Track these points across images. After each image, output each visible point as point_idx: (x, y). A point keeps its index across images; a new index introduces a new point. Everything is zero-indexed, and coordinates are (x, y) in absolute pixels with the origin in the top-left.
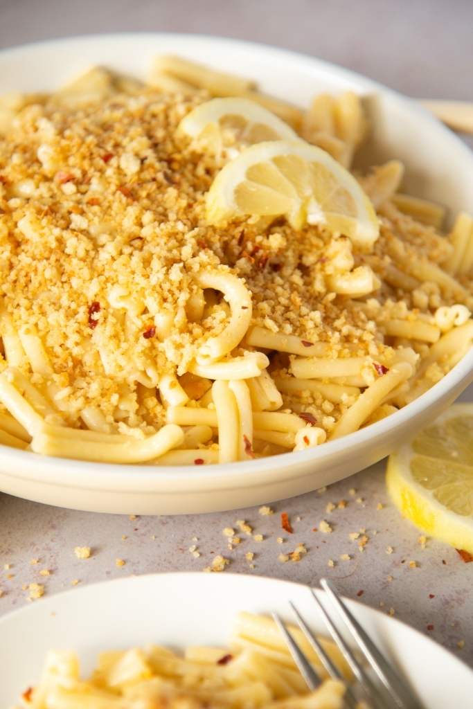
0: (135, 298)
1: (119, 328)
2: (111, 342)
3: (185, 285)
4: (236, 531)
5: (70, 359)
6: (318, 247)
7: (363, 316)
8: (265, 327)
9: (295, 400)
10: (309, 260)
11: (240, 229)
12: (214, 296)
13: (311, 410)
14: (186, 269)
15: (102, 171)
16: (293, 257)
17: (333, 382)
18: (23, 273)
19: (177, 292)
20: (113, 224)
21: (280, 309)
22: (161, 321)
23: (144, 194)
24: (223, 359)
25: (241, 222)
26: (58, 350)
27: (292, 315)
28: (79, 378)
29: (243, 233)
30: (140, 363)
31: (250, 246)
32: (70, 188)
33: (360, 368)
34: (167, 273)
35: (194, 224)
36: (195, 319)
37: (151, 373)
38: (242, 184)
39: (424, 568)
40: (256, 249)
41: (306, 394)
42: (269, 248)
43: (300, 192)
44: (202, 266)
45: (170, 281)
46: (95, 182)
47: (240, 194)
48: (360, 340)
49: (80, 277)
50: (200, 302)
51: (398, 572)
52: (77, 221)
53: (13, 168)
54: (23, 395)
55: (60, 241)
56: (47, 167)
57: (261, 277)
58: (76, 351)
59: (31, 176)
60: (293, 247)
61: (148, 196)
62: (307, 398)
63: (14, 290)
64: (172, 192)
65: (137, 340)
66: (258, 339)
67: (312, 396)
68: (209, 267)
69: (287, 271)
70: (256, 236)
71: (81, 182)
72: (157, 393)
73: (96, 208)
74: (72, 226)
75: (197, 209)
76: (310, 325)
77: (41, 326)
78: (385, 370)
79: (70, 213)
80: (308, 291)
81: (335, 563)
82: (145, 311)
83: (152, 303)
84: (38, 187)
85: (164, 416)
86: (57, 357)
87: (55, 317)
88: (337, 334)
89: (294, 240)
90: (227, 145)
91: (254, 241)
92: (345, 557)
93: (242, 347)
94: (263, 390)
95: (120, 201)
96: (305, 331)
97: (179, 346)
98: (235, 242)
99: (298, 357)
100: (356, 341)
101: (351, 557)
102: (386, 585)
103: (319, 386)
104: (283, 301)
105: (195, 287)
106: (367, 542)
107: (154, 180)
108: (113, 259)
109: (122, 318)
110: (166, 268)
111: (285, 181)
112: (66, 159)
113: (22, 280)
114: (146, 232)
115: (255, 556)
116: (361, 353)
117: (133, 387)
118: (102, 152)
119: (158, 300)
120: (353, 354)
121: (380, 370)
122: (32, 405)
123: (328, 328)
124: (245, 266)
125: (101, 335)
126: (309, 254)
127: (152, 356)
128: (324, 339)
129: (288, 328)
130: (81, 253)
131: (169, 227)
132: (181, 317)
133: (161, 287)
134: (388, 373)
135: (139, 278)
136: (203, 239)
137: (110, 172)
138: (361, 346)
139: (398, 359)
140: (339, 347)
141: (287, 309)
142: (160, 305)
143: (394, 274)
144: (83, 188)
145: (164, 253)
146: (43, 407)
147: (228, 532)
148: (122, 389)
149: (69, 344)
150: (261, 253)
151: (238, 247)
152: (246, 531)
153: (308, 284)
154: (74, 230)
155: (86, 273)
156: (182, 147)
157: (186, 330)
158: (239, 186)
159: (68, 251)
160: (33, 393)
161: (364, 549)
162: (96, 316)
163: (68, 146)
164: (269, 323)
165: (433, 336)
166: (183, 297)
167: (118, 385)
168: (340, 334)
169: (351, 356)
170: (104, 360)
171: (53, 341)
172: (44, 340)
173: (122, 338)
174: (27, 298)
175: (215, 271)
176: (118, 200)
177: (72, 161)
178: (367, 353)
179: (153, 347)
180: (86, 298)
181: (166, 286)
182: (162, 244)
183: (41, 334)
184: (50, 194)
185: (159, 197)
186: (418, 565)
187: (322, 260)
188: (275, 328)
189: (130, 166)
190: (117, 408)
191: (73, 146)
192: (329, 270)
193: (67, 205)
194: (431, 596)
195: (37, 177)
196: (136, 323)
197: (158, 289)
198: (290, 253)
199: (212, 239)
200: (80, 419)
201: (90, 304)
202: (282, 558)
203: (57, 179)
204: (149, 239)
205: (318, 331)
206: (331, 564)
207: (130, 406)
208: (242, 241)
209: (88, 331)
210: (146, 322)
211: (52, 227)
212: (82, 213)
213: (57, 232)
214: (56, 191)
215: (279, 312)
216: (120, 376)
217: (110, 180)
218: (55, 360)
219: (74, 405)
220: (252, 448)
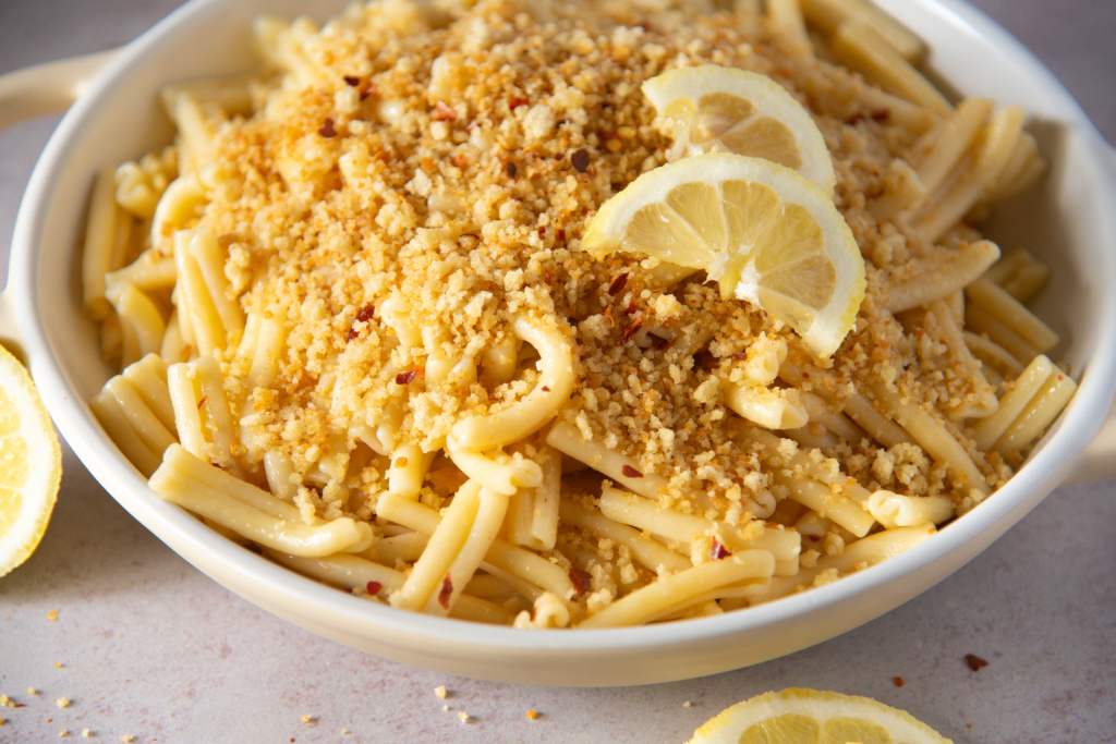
0: (411, 321)
1: (377, 354)
2: (351, 372)
3: (485, 326)
5: (300, 374)
6: (740, 336)
7: (754, 460)
8: (575, 425)
9: (588, 545)
10: (721, 349)
11: (625, 270)
12: (527, 357)
13: (599, 573)
14: (502, 302)
15: (498, 120)
16: (692, 337)
17: (658, 541)
18: (311, 231)
19: (470, 332)
20: (463, 202)
21: (615, 407)
22: (433, 367)
23: (531, 172)
24: (487, 453)
25: (633, 260)
26: (293, 354)
27: (630, 422)
28: (295, 406)
29: (624, 276)
30: (371, 413)
31: (627, 300)
32: (438, 131)
33: (697, 534)
34: (466, 300)
35: (562, 239)
36: (487, 378)
37: (381, 434)
38: (653, 206)
40: (633, 308)
41: (604, 545)
42: (653, 313)
43: (734, 244)
44: (524, 307)
45: (464, 313)
46: (476, 132)
47: (644, 220)
48: (721, 494)
49: (371, 264)
50: (503, 358)
52: (420, 183)
53: (392, 79)
54: (201, 404)
55: (379, 202)
56: (434, 90)
57: (619, 351)
58: (313, 366)
59: (405, 95)
60: (699, 321)
61: (536, 177)
62: (605, 551)
63: (291, 248)
64: (571, 182)
65: (387, 383)
66: (556, 438)
67: (616, 550)
68: (531, 313)
69: (671, 355)
70: (646, 287)
71: (456, 127)
72: (384, 463)
73: (454, 172)
74: (409, 186)
75: (588, 219)
76: (651, 446)
77: (292, 313)
78: (723, 554)
79: (419, 165)
80: (687, 395)
82: (421, 346)
83: (429, 334)
84: (406, 111)
85: (376, 501)
86: (287, 362)
87: (312, 307)
88: (686, 475)
89: (710, 312)
91: (637, 295)
93: (535, 439)
94: (532, 518)
95: (492, 173)
96: (643, 452)
97: (436, 410)
98: (606, 287)
99: (617, 485)
100: (711, 494)
103: (634, 540)
104: (627, 396)
105: (500, 334)
107: (559, 157)
108: (424, 253)
109: (387, 345)
110: (465, 293)
111: (724, 220)
112: (464, 86)
113: (308, 240)
114: (488, 230)
116: (711, 514)
117: (352, 445)
118: (517, 93)
119: (437, 335)
120: (698, 510)
121: (717, 549)
122: (204, 419)
123: (680, 460)
124: (597, 328)
125: (355, 352)
126: (723, 340)
127: (398, 413)
128: (664, 472)
129: (612, 440)
130: (393, 230)
131: (518, 235)
132: (462, 368)
133: (451, 317)
134: (727, 559)
135: (426, 294)
136: (556, 268)
137: (506, 126)
138: (718, 504)
139: (761, 543)
140: (677, 494)
141: (629, 410)
142: (440, 341)
143: (863, 411)
144: (459, 136)
145: (482, 270)
146: (215, 429)
148: (331, 442)
149: (311, 353)
150: (637, 316)
151: (609, 296)
153: (693, 381)
154: (407, 194)
155: (379, 260)
157: (462, 393)
158: (646, 208)
159: (380, 220)
160: (215, 407)
162: (359, 326)
163: (474, 69)
164: (582, 421)
165: (860, 528)
166: (476, 342)
167: (328, 436)
168: (692, 476)
169: (694, 513)
170: (337, 392)
171: (297, 341)
172: (287, 332)
173: (373, 371)
174: (299, 268)
175: (537, 321)
176: (489, 171)
177: (471, 92)
178: (720, 517)
179: (405, 398)
180: (362, 296)
181: (458, 319)
182: (494, 256)
183: (287, 324)
184: (413, 130)
185: (553, 183)
187: (740, 356)
188: (587, 434)
189: (535, 123)
190: (315, 466)
191: (481, 72)
192: (735, 376)
193: (424, 153)
195: (413, 99)
196: (400, 360)
197: (446, 318)
198: (688, 331)
199: (571, 273)
200: (261, 464)
201: (363, 305)
203: (435, 114)
204: (486, 241)
205: (659, 459)
207: (333, 472)
208: (619, 286)
209: (339, 342)
210: (415, 360)
211: (379, 178)
212: (434, 172)
213: (379, 187)
214: (422, 128)
215: (610, 412)
216: (339, 423)
217: (500, 138)
218: (282, 366)
219: (255, 440)
220: (454, 597)
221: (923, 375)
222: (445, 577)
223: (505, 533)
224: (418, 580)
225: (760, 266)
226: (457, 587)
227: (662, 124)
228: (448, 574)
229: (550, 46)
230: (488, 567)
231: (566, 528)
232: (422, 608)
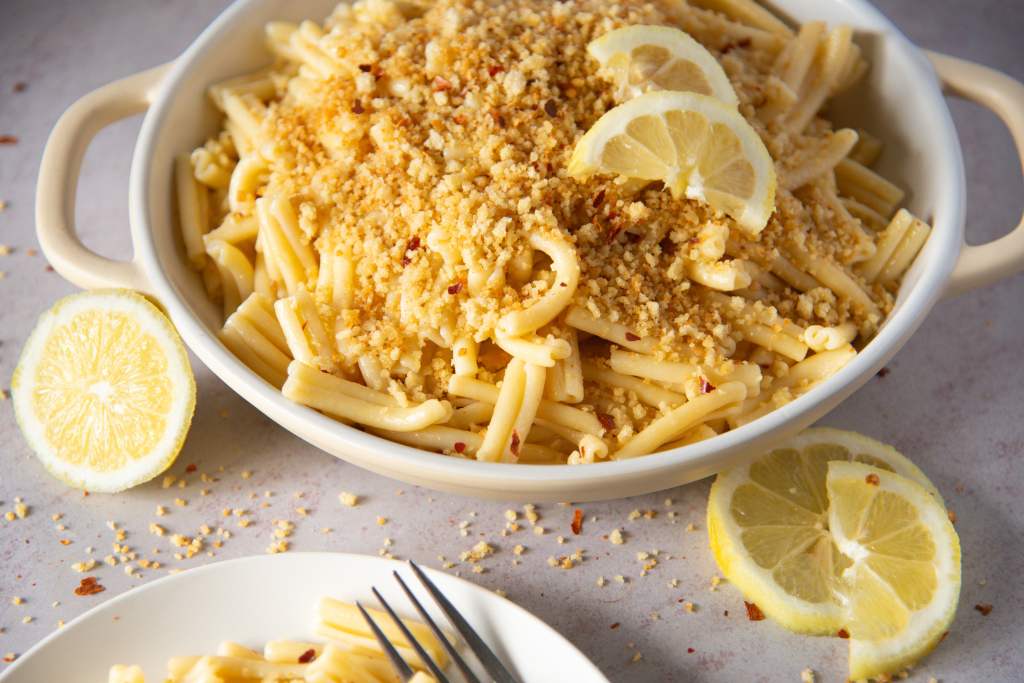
0: (453, 246)
1: (429, 273)
2: (413, 289)
3: (509, 243)
4: (520, 515)
5: (372, 295)
6: (691, 224)
7: (716, 316)
8: (587, 308)
9: (606, 395)
10: (679, 236)
11: (602, 188)
12: (542, 261)
13: (618, 414)
14: (518, 224)
15: (483, 85)
16: (657, 230)
17: (655, 384)
18: (359, 186)
19: (498, 249)
20: (470, 151)
21: (613, 291)
22: (473, 278)
23: (516, 122)
24: (525, 337)
25: (607, 179)
26: (364, 281)
27: (625, 300)
28: (373, 320)
29: (602, 194)
30: (434, 319)
31: (607, 210)
32: (441, 98)
33: (687, 377)
34: (492, 226)
35: (551, 171)
36: (515, 282)
37: (444, 333)
38: (617, 137)
39: (700, 614)
40: (612, 215)
41: (618, 393)
42: (628, 217)
43: (682, 158)
44: (536, 225)
45: (492, 235)
46: (469, 97)
47: (612, 149)
48: (699, 344)
49: (410, 206)
50: (524, 264)
51: (668, 611)
52: (435, 140)
53: (396, 63)
54: (304, 327)
55: (407, 158)
56: (429, 68)
57: (607, 248)
58: (381, 288)
59: (408, 74)
60: (660, 219)
61: (521, 125)
62: (619, 397)
63: (345, 201)
64: (548, 126)
65: (441, 293)
66: (576, 320)
67: (626, 395)
68: (542, 228)
69: (644, 246)
70: (619, 198)
71: (454, 95)
72: (448, 355)
73: (458, 129)
74: (427, 144)
75: (566, 153)
76: (643, 316)
77: (357, 250)
78: (709, 388)
79: (431, 126)
80: (660, 275)
81: (606, 582)
82: (462, 263)
83: (468, 255)
84: (412, 87)
85: (447, 383)
86: (361, 288)
87: (372, 244)
88: (672, 333)
89: (666, 210)
90: (633, 81)
91: (614, 205)
92: (619, 579)
93: (557, 323)
94: (564, 379)
95: (487, 126)
96: (637, 321)
97: (482, 310)
98: (590, 202)
99: (621, 348)
100: (692, 345)
101: (627, 580)
102: (648, 623)
103: (638, 386)
104: (620, 282)
105: (521, 248)
106: (653, 567)
107: (534, 107)
108: (450, 193)
109: (436, 265)
110: (492, 220)
111: (671, 141)
112: (452, 61)
113: (357, 193)
114: (495, 170)
115: (526, 550)
116: (694, 360)
117: (422, 344)
118: (493, 62)
119: (474, 253)
120: (685, 358)
121: (705, 386)
122: (309, 338)
123: (665, 323)
124: (589, 234)
125: (411, 274)
126: (679, 230)
127: (453, 315)
128: (656, 334)
129: (615, 315)
130: (422, 178)
131: (520, 171)
132: (496, 277)
133: (483, 239)
134: (712, 392)
135: (462, 229)
136: (553, 192)
137: (490, 88)
138: (698, 352)
139: (734, 376)
140: (668, 349)
141: (623, 292)
142: (476, 259)
143: (786, 269)
144: (457, 100)
145: (499, 201)
146: (319, 345)
147: (510, 515)
148: (407, 344)
149: (377, 278)
150: (617, 220)
151: (593, 208)
152: (531, 517)
153: (664, 264)
154: (426, 149)
155: (417, 202)
156: (589, 70)
157: (498, 294)
158: (613, 139)
159: (411, 172)
160: (315, 327)
161: (647, 573)
162: (410, 254)
163: (458, 48)
164: (591, 305)
166: (504, 256)
167: (404, 339)
168: (675, 334)
169: (682, 361)
170: (403, 306)
171: (363, 269)
172: (355, 264)
173: (429, 286)
174: (354, 215)
175: (547, 234)
176: (485, 124)
177: (458, 66)
178: (701, 361)
179: (456, 304)
180: (408, 231)
181: (488, 240)
182: (505, 189)
183: (354, 258)
184: (421, 100)
185: (534, 128)
186: (695, 608)
187: (693, 240)
188: (597, 313)
189: (512, 84)
190: (397, 363)
191: (464, 50)
192: (694, 255)
193: (432, 117)
194: (690, 651)
195: (415, 76)
196: (447, 275)
197: (479, 241)
198: (654, 226)
199: (564, 194)
200: (357, 366)
201: (411, 238)
202: (552, 561)
203: (434, 85)
204: (495, 179)
205: (650, 325)
206: (600, 582)
207: (412, 365)
208: (600, 200)
209: (398, 268)
210: (459, 274)
211: (404, 140)
212: (443, 130)
213: (406, 147)
214: (427, 98)
215: (610, 295)
216: (411, 329)
217: (487, 98)
218: (357, 292)
219: (350, 350)
220: (521, 446)
221: (822, 235)
222: (512, 433)
223: (547, 394)
224: (492, 438)
225: (702, 172)
226: (522, 438)
227: (605, 73)
228: (515, 431)
229: (507, 24)
230: (540, 421)
231: (589, 384)
232: (499, 458)
